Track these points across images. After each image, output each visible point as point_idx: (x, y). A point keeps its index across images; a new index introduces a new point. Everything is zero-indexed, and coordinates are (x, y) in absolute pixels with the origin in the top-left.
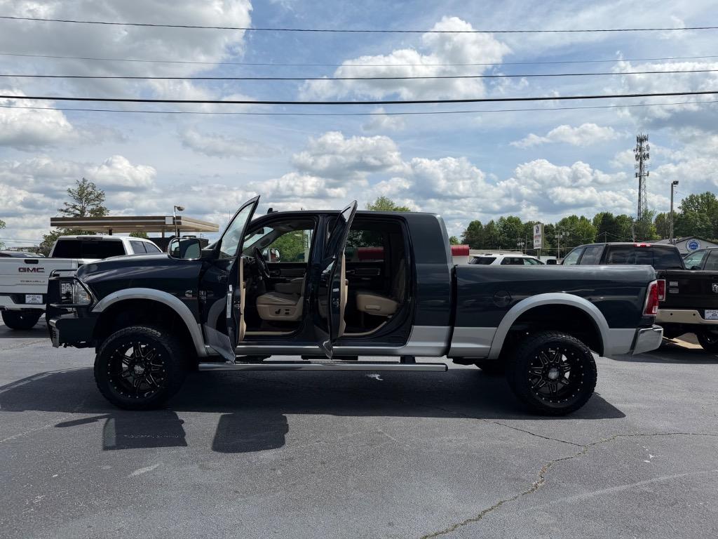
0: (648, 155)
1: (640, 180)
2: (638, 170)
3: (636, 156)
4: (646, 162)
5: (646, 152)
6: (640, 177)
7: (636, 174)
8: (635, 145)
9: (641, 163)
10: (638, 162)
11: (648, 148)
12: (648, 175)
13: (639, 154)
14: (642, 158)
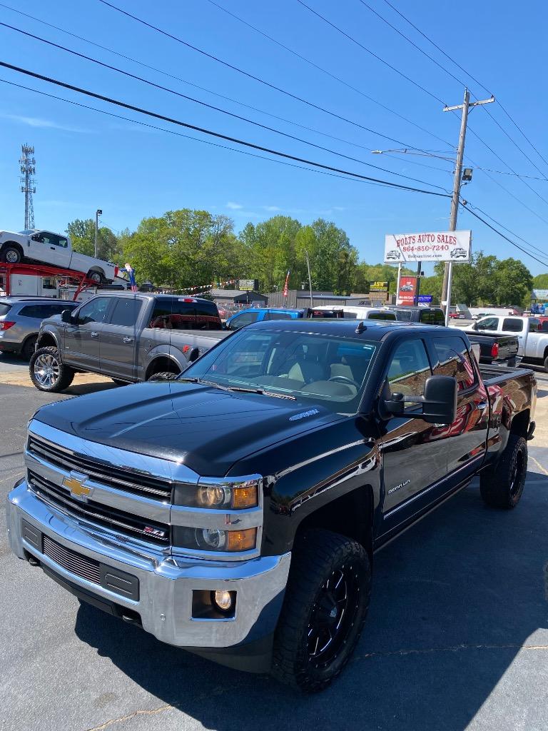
0: (34, 169)
1: (26, 196)
2: (24, 184)
3: (22, 168)
4: (32, 177)
5: (33, 166)
6: (27, 192)
7: (23, 188)
8: (22, 156)
9: (27, 176)
10: (24, 176)
11: (34, 162)
12: (34, 192)
13: (25, 166)
14: (28, 171)
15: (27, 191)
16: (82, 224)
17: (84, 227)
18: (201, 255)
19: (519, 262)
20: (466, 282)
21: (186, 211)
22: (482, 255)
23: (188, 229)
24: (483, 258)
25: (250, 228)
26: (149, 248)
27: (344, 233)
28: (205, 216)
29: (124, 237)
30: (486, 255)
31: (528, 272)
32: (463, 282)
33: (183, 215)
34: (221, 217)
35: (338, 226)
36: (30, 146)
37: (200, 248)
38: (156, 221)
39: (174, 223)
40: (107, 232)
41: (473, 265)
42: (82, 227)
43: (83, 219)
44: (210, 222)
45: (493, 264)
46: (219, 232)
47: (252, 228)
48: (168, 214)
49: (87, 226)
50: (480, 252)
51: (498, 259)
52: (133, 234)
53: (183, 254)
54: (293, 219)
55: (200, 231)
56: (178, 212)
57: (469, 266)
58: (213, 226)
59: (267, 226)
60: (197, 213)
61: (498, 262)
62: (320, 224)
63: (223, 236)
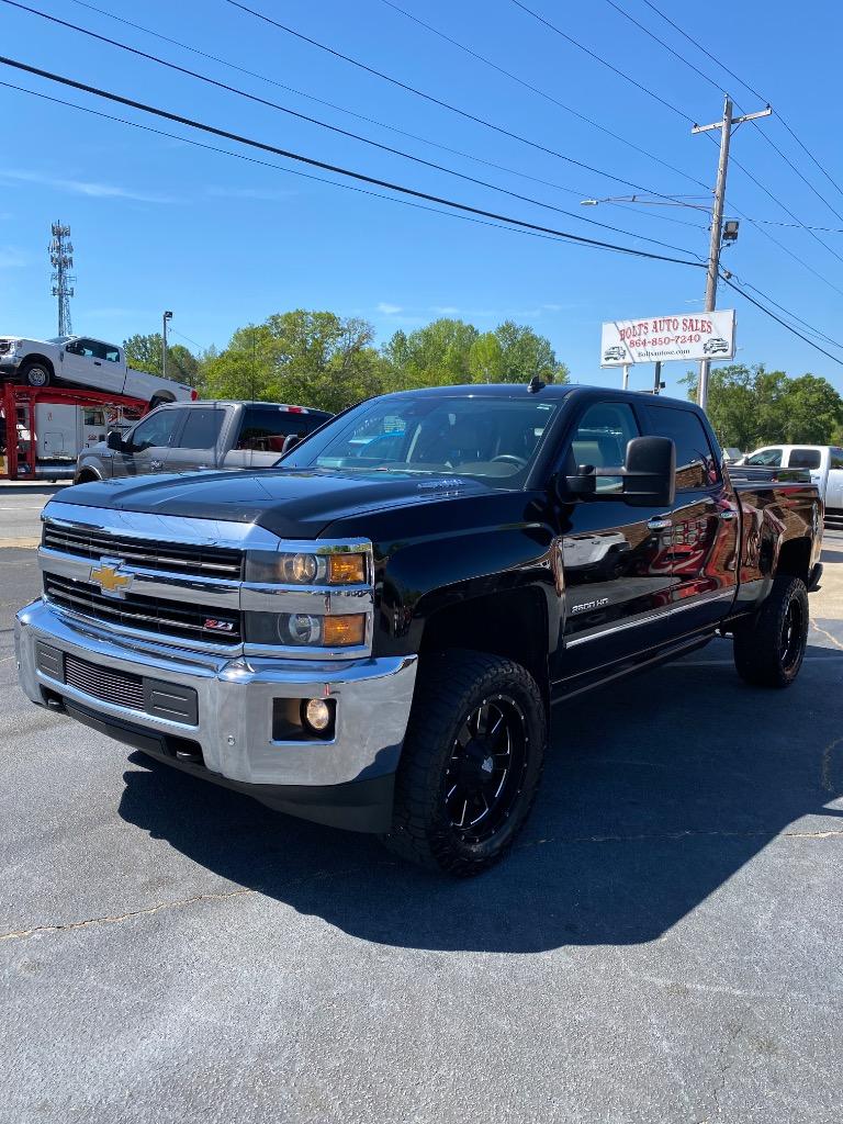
0: (71, 261)
1: (61, 301)
2: (56, 284)
3: (52, 259)
4: (68, 272)
5: (68, 255)
6: (61, 296)
7: (54, 289)
8: (52, 240)
9: (60, 271)
10: (56, 270)
11: (70, 249)
12: (72, 294)
13: (57, 255)
14: (62, 264)
15: (62, 294)
16: (144, 341)
17: (148, 345)
18: (325, 379)
19: (822, 381)
20: (737, 413)
21: (301, 314)
22: (762, 371)
23: (304, 342)
24: (765, 376)
25: (400, 339)
26: (245, 372)
27: (548, 344)
28: (330, 319)
29: (208, 359)
30: (769, 371)
31: (837, 396)
32: (733, 413)
33: (295, 320)
34: (354, 322)
35: (536, 332)
36: (64, 224)
37: (323, 369)
38: (255, 331)
39: (282, 333)
40: (183, 351)
41: (748, 387)
42: (145, 346)
43: (145, 333)
44: (338, 329)
45: (781, 385)
46: (352, 344)
47: (403, 339)
48: (273, 318)
49: (152, 343)
50: (759, 365)
51: (788, 376)
52: (222, 355)
53: (298, 379)
54: (466, 324)
55: (321, 343)
56: (288, 316)
57: (742, 388)
58: (342, 335)
59: (427, 335)
60: (318, 316)
61: (788, 381)
62: (507, 330)
63: (356, 350)
